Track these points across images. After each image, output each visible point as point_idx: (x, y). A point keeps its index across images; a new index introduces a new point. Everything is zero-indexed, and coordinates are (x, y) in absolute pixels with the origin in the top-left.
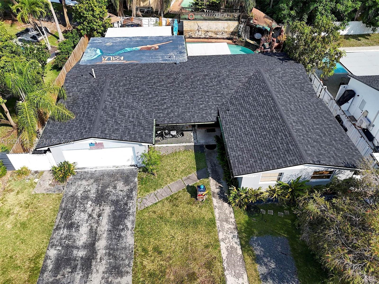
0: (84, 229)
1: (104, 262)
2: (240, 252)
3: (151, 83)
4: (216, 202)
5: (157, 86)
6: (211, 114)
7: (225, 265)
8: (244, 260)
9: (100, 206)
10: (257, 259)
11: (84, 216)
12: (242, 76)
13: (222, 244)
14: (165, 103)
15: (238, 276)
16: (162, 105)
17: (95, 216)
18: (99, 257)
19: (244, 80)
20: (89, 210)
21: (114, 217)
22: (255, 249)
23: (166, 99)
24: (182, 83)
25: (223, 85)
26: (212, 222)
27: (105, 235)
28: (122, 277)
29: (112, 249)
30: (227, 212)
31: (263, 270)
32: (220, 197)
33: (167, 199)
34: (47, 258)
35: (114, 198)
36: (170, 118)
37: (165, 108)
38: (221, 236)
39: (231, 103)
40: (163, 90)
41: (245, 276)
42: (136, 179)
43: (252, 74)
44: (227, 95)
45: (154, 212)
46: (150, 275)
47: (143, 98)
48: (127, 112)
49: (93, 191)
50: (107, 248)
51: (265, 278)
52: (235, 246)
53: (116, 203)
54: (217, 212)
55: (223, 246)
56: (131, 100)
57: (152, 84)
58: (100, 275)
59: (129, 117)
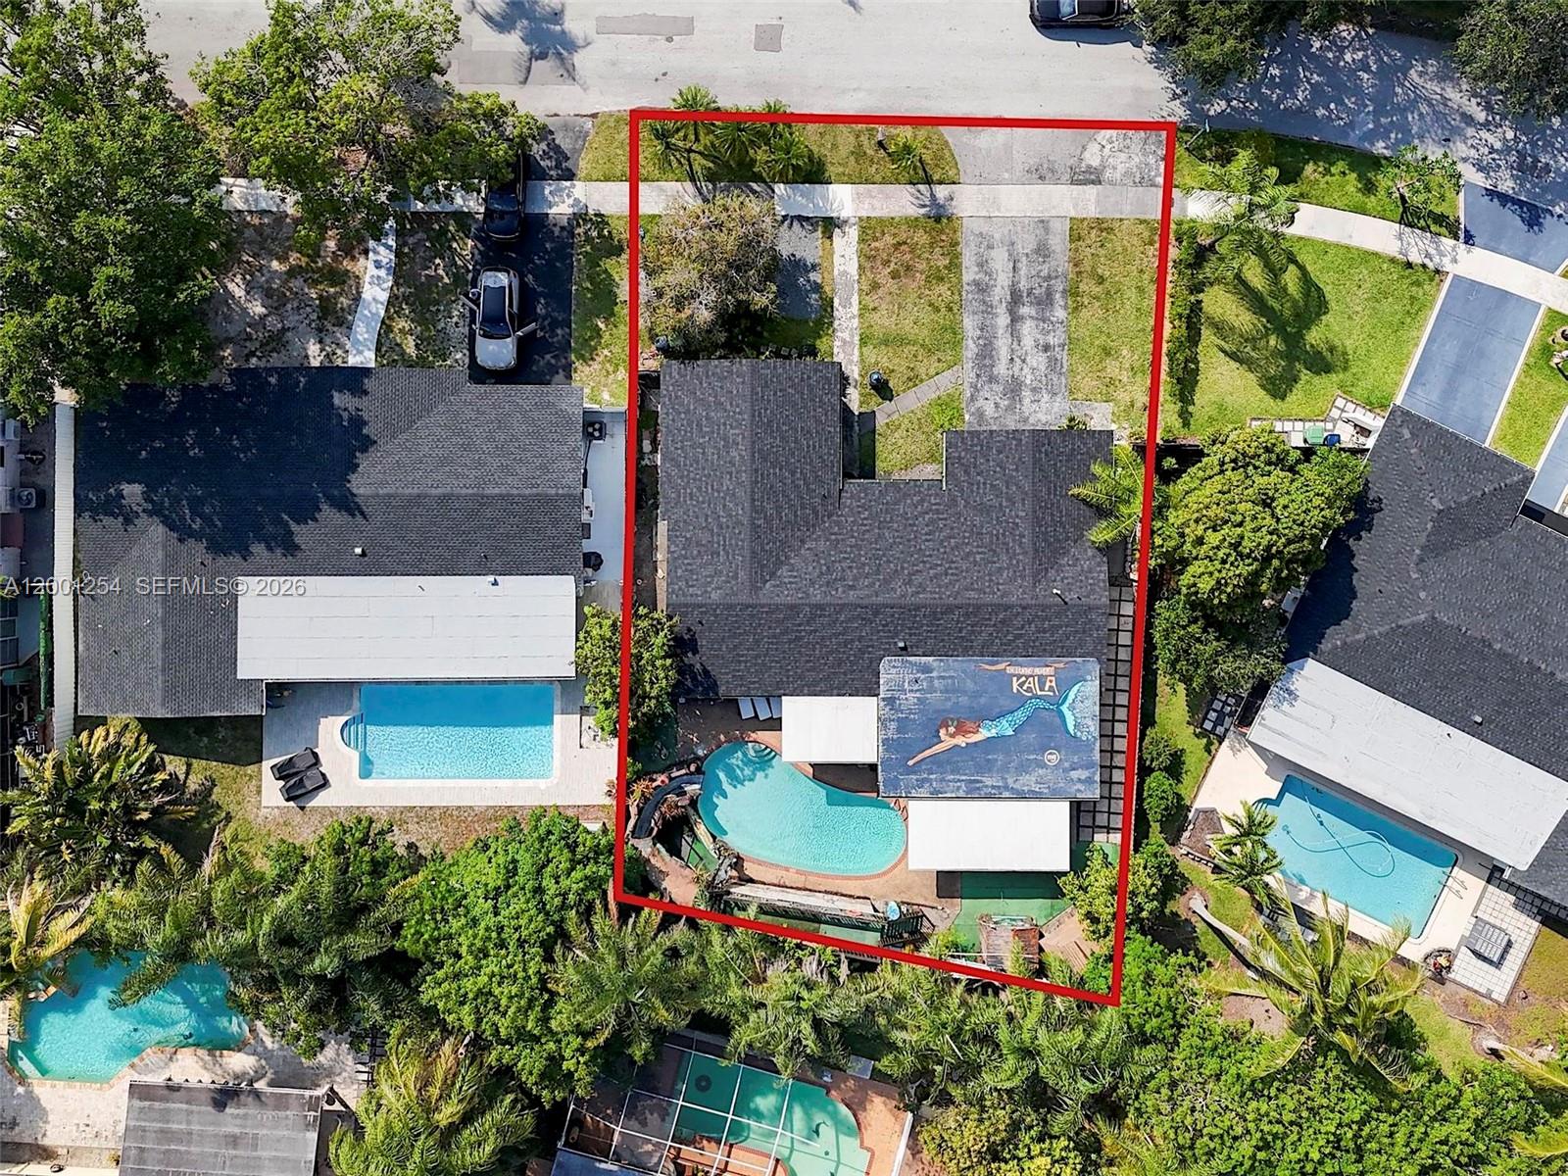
0: (1028, 342)
1: (997, 298)
2: (836, 302)
3: (952, 574)
4: (853, 371)
5: (940, 565)
6: (852, 497)
7: (856, 285)
8: (833, 290)
9: (1013, 376)
10: (817, 288)
11: (1032, 361)
12: (786, 580)
13: (856, 312)
14: (927, 526)
15: (845, 273)
16: (932, 522)
17: (1016, 359)
18: (1004, 305)
19: (783, 571)
20: (1026, 370)
21: (991, 357)
22: (816, 300)
23: (926, 534)
24: (896, 570)
25: (823, 562)
26: (863, 342)
27: (1001, 331)
28: (974, 280)
29: (989, 313)
30: (842, 356)
31: (813, 276)
32: (847, 379)
33: (922, 381)
34: (1065, 307)
35: (995, 387)
36: (920, 492)
37: (927, 513)
38: (856, 322)
39: (816, 513)
40: (930, 556)
41: (836, 272)
42: (967, 417)
43: (768, 585)
44: (820, 536)
45: (939, 360)
46: (942, 279)
47: (965, 537)
48: (990, 498)
49: (1026, 401)
50: (996, 315)
51: (814, 267)
52: (840, 308)
53: (992, 379)
54: (856, 357)
55: (855, 309)
56: (984, 531)
57: (950, 571)
58: (999, 282)
59: (984, 484)
